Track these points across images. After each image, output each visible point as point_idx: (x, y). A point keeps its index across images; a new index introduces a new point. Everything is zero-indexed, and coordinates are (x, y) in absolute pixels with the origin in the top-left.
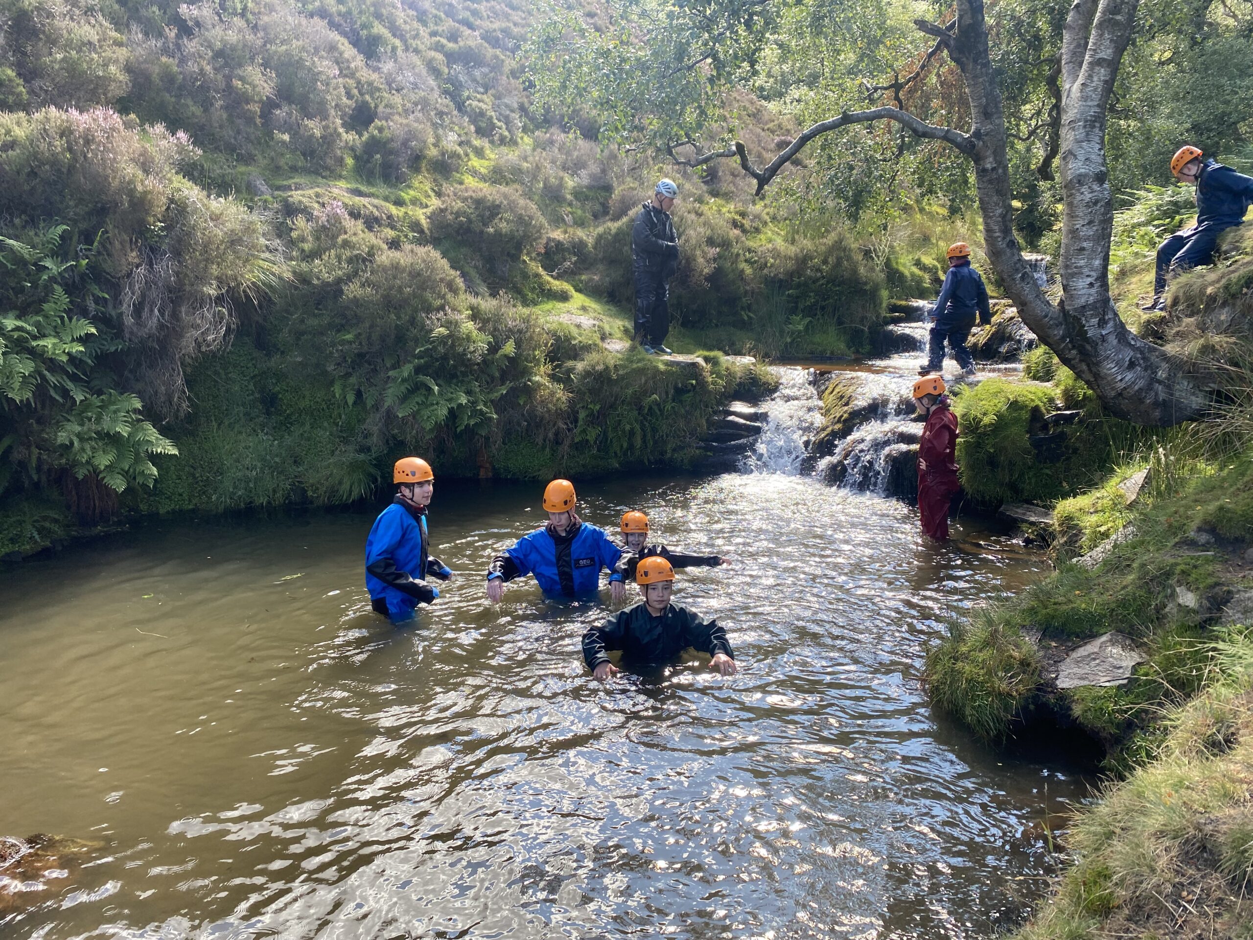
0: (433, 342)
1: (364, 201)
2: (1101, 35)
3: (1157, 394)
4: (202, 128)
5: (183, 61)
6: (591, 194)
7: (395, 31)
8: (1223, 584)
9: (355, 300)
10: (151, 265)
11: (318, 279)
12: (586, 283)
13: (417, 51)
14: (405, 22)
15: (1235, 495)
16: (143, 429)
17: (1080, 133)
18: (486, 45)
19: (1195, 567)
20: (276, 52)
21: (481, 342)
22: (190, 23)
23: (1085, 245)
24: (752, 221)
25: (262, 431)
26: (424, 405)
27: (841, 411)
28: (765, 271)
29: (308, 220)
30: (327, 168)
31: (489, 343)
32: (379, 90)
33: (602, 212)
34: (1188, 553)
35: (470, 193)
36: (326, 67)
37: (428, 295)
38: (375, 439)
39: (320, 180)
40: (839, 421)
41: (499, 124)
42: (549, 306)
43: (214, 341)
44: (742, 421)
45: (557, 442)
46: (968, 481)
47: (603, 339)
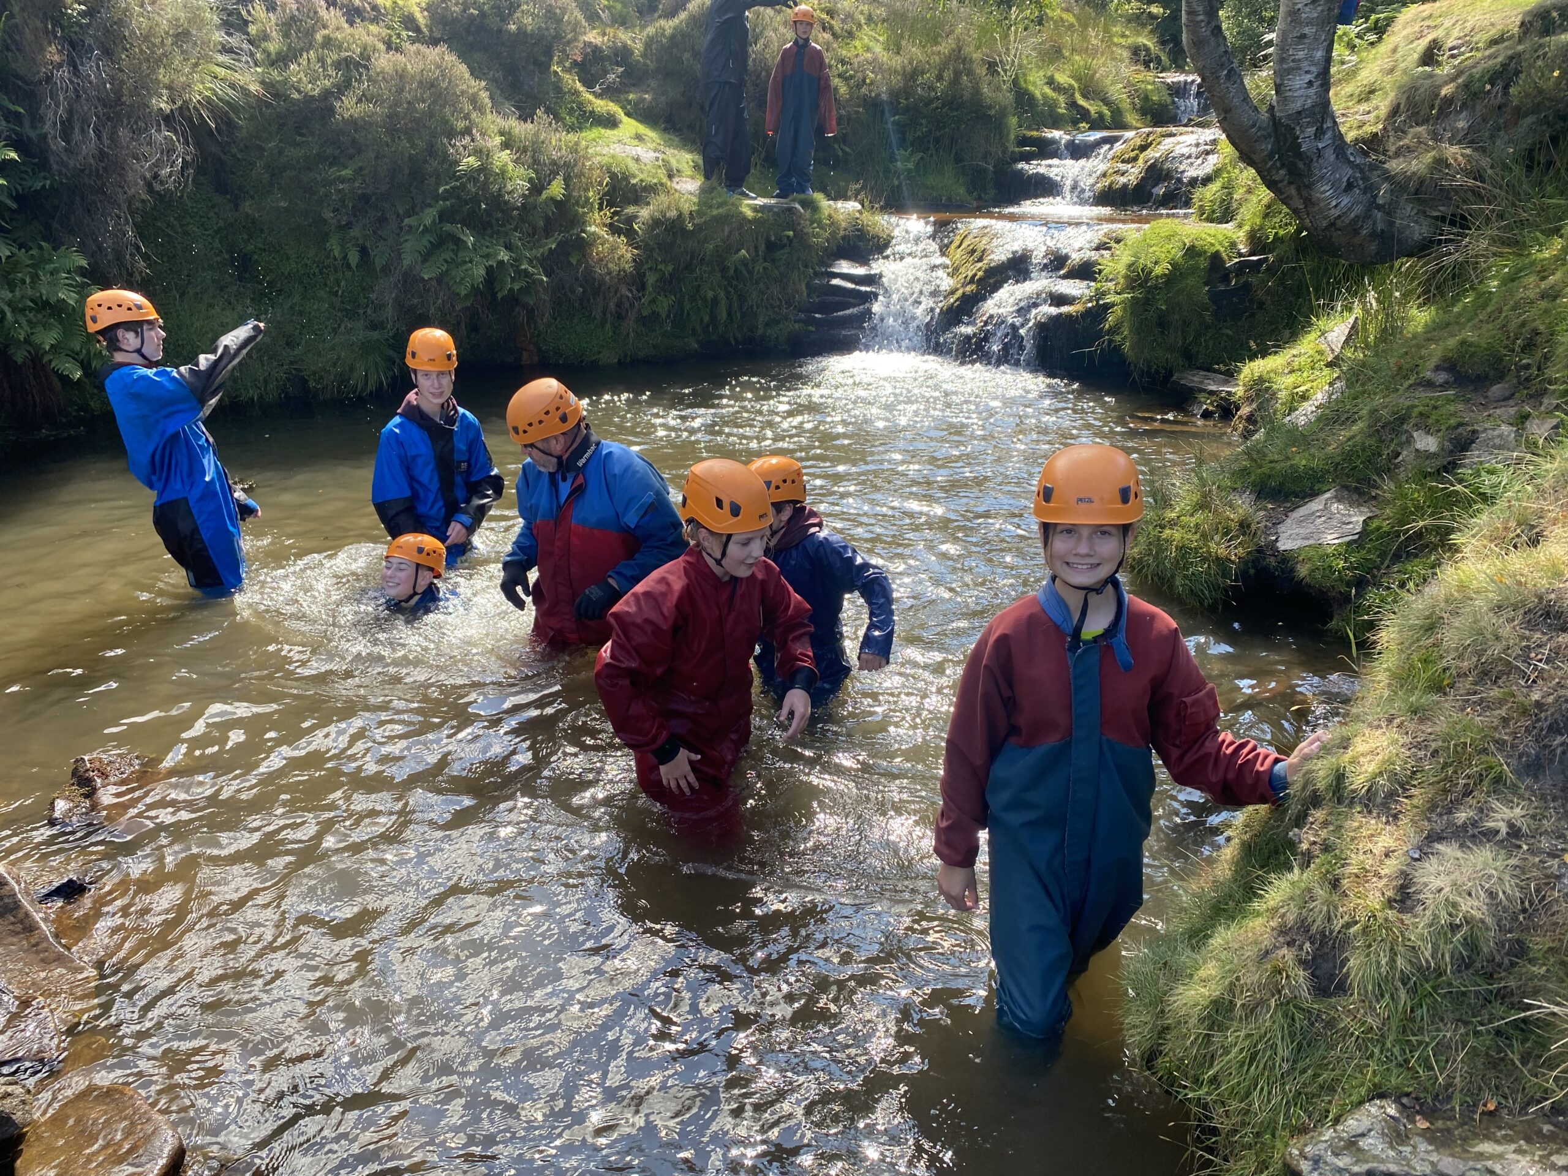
0: (460, 177)
3: (1375, 224)
8: (1466, 424)
9: (352, 122)
10: (75, 67)
11: (299, 92)
12: (636, 104)
15: (1475, 328)
19: (1435, 408)
21: (519, 180)
23: (1306, 30)
24: (843, 21)
25: (240, 303)
26: (455, 262)
27: (973, 269)
28: (864, 90)
29: (268, 10)
31: (530, 180)
33: (648, 7)
34: (1423, 395)
37: (448, 112)
38: (390, 310)
40: (971, 282)
42: (595, 132)
43: (170, 176)
44: (850, 285)
45: (620, 317)
46: (1132, 347)
47: (670, 177)
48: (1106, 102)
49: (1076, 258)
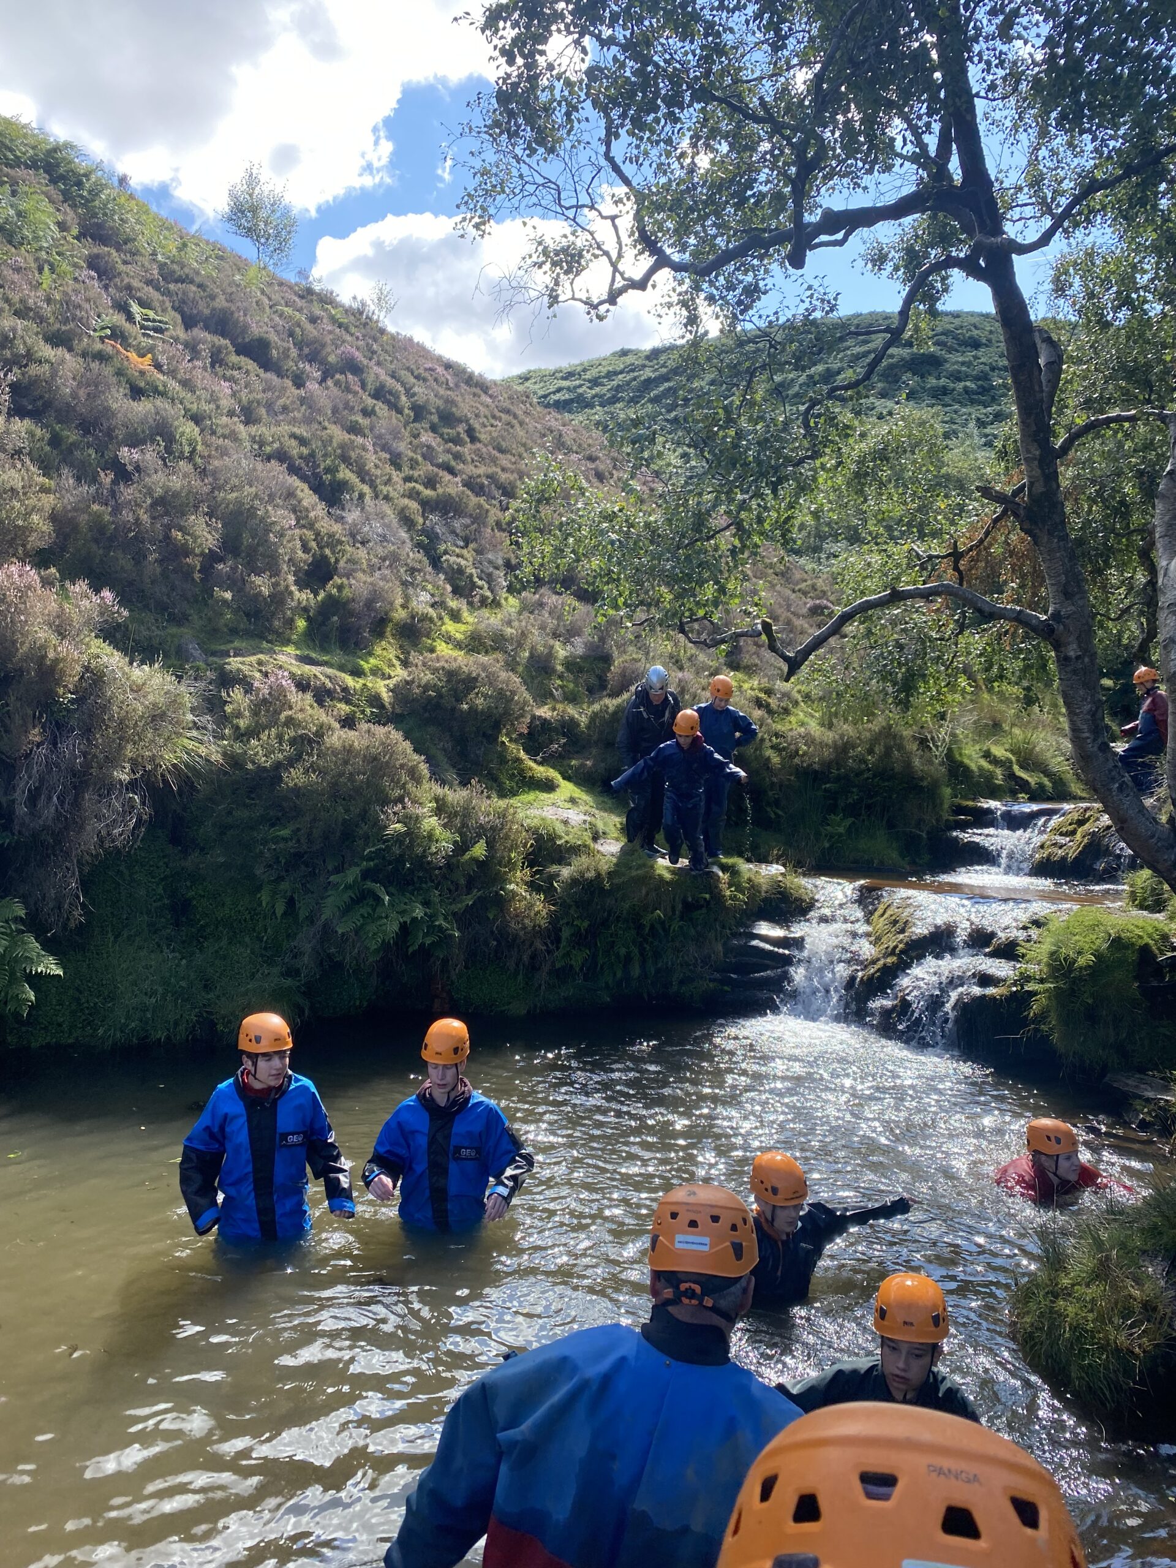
0: (387, 841)
1: (316, 670)
4: (131, 583)
5: (117, 510)
6: (587, 665)
7: (363, 475)
9: (296, 790)
10: (55, 744)
11: (254, 763)
12: (577, 769)
13: (387, 498)
14: (376, 466)
16: (24, 943)
18: (469, 493)
20: (224, 499)
21: (444, 841)
22: (129, 468)
24: (780, 700)
25: (168, 946)
26: (370, 918)
27: (893, 940)
28: (797, 760)
29: (246, 692)
30: (273, 631)
31: (455, 843)
32: (340, 542)
33: (598, 687)
35: (442, 663)
36: (282, 517)
37: (386, 782)
38: (306, 959)
39: (265, 645)
40: (893, 953)
41: (480, 583)
42: (531, 796)
43: (120, 835)
44: (768, 947)
45: (534, 966)
46: (1062, 1039)
47: (595, 839)
48: (1047, 773)
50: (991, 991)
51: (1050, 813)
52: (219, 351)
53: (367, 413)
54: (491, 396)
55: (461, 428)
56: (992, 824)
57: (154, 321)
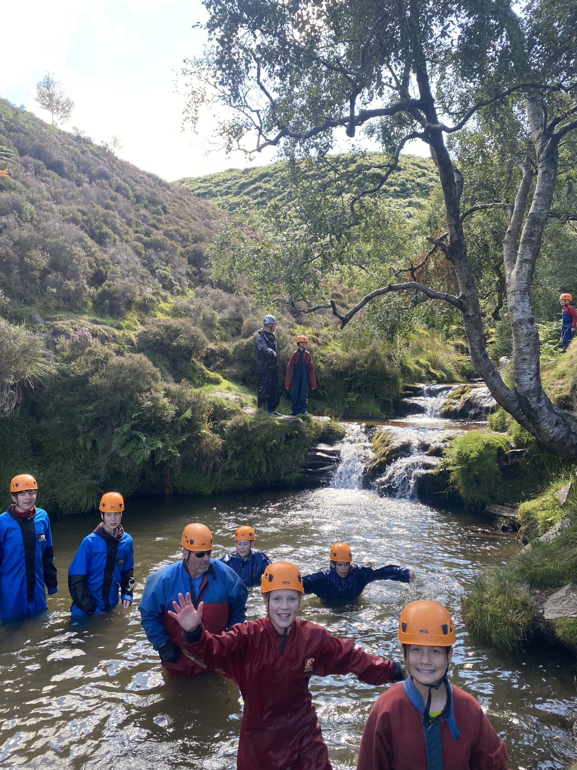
0: (143, 410)
1: (100, 327)
2: (525, 247)
3: (572, 440)
4: (4, 285)
6: (230, 323)
7: (115, 230)
9: (97, 387)
11: (74, 373)
12: (229, 373)
13: (127, 241)
14: (121, 226)
17: (519, 298)
18: (167, 239)
20: (49, 242)
21: (171, 411)
22: (1, 226)
23: (526, 357)
24: (323, 338)
25: (32, 466)
26: (136, 449)
27: (383, 450)
28: (332, 367)
29: (66, 339)
30: (77, 308)
31: (176, 410)
32: (108, 263)
33: (237, 333)
35: (162, 323)
36: (78, 251)
37: (141, 382)
38: (103, 470)
39: (73, 315)
40: (384, 455)
41: (176, 283)
42: (209, 387)
43: (9, 411)
44: (324, 456)
45: (214, 471)
46: (464, 492)
47: (242, 407)
48: (445, 371)
49: (433, 446)
50: (430, 471)
51: (448, 389)
52: (38, 167)
53: (113, 199)
54: (171, 191)
55: (159, 207)
56: (421, 394)
57: (6, 151)
